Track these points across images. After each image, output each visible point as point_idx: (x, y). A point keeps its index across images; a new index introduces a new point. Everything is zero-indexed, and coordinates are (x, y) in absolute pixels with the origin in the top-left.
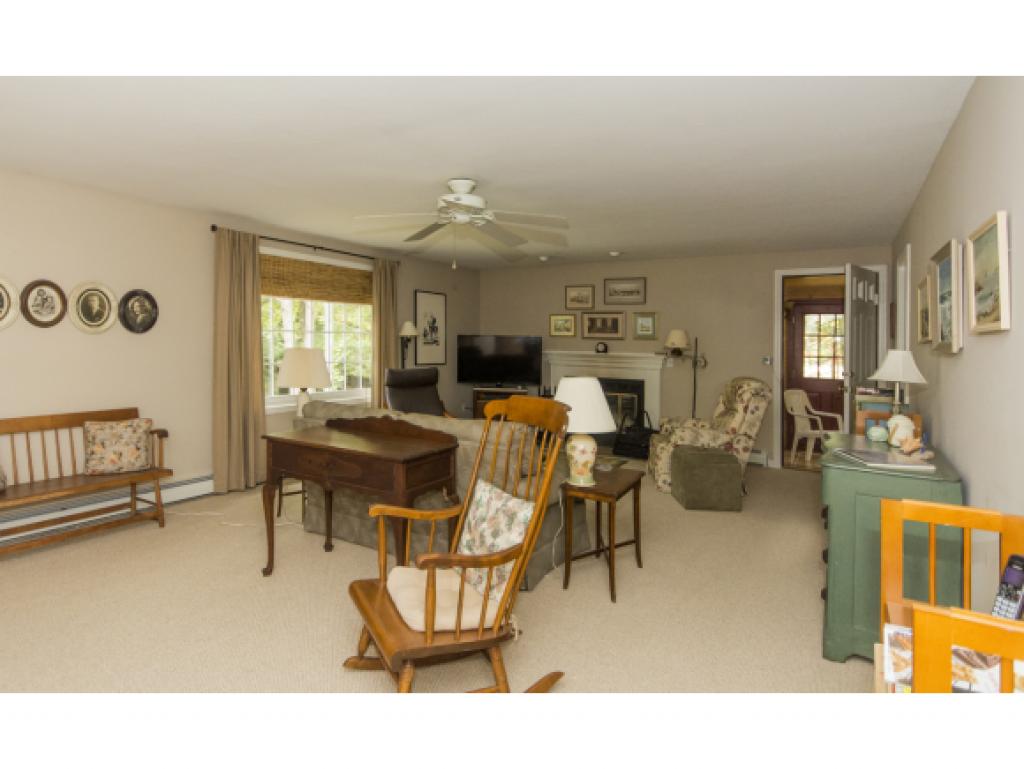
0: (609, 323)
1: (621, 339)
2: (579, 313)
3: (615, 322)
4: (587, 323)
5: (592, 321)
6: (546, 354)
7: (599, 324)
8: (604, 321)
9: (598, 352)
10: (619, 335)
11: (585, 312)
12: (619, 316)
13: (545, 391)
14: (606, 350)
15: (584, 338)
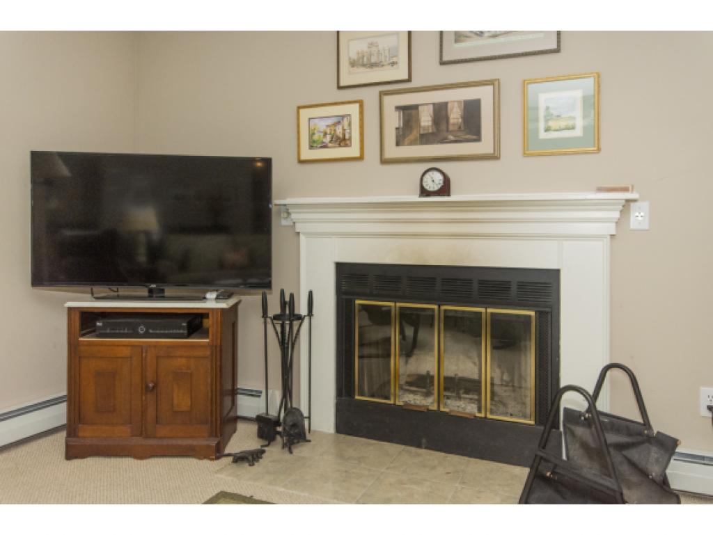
0: (455, 116)
1: (493, 157)
2: (371, 96)
3: (472, 111)
4: (393, 121)
5: (409, 113)
6: (286, 210)
7: (426, 119)
8: (440, 112)
9: (424, 192)
10: (485, 146)
11: (387, 88)
12: (484, 95)
13: (283, 304)
14: (445, 190)
15: (384, 161)
